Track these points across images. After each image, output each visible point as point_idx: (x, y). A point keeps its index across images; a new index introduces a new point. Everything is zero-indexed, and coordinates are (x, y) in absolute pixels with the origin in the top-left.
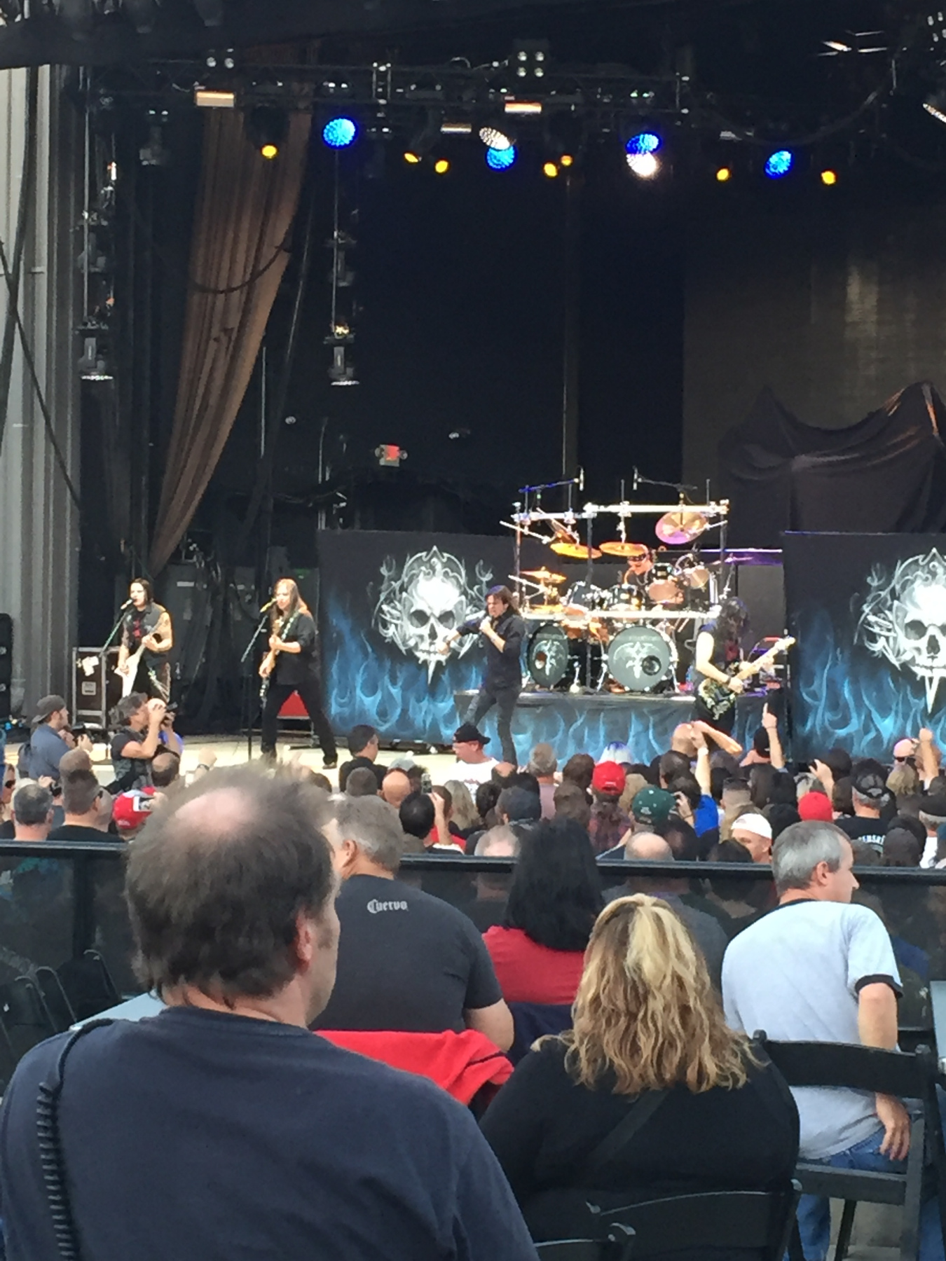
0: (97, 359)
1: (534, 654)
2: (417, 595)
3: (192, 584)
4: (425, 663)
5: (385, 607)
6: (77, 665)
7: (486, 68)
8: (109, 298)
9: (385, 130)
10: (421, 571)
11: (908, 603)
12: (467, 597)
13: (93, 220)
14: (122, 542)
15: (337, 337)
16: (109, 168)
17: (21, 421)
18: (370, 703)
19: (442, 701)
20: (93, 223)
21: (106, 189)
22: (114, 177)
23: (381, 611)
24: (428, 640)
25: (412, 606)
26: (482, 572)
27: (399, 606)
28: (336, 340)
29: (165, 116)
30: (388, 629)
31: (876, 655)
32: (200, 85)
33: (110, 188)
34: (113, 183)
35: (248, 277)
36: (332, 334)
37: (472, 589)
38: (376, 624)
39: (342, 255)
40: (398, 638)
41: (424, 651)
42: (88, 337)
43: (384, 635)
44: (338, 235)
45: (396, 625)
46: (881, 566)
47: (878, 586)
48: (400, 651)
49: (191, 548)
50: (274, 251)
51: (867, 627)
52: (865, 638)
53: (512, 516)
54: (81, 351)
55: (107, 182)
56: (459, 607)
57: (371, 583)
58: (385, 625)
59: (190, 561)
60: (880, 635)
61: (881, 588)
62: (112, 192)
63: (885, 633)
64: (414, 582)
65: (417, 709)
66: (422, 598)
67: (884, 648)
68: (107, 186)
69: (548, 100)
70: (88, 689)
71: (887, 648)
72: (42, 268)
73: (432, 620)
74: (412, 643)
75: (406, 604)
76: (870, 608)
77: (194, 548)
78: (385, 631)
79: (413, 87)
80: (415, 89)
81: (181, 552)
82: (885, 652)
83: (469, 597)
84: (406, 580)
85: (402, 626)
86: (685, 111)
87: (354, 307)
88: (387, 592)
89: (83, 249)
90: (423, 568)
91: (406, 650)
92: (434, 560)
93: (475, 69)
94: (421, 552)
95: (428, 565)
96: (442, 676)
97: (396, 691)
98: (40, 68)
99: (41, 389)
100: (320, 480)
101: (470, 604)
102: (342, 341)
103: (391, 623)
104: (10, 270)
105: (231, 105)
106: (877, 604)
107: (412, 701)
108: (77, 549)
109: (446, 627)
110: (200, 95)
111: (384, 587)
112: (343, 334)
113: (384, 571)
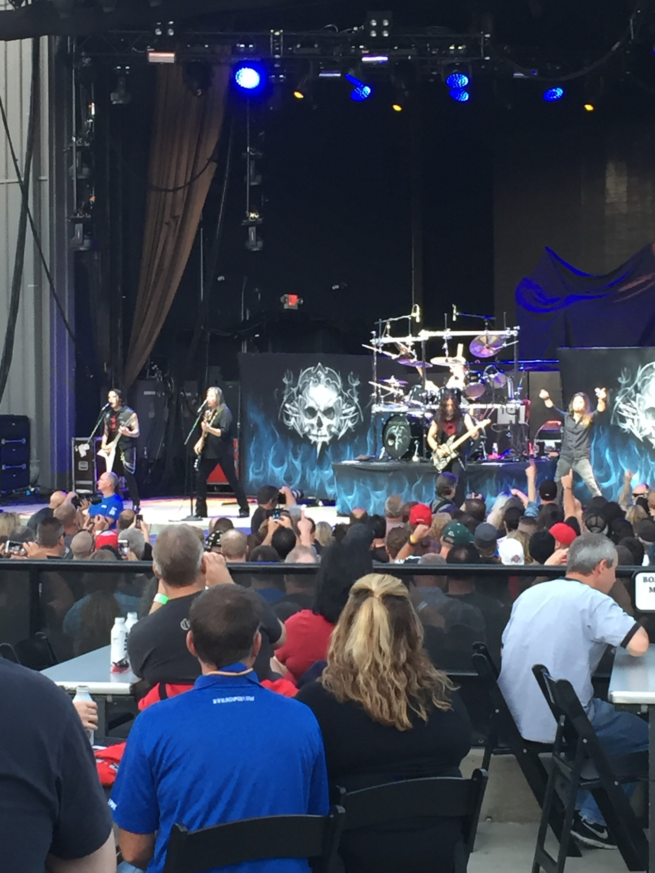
0: (84, 238)
1: (387, 436)
2: (309, 397)
3: (154, 393)
4: (315, 443)
5: (287, 406)
6: (75, 449)
7: (348, 32)
8: (91, 197)
9: (281, 76)
10: (310, 380)
11: (646, 394)
12: (343, 398)
13: (79, 143)
14: (105, 365)
15: (250, 220)
16: (90, 106)
17: (33, 282)
18: (279, 472)
19: (327, 469)
20: (78, 145)
21: (88, 121)
22: (93, 113)
23: (285, 408)
24: (316, 428)
25: (305, 404)
26: (352, 379)
27: (297, 405)
28: (251, 222)
29: (128, 69)
30: (290, 420)
31: (625, 431)
32: (151, 48)
33: (91, 121)
34: (93, 117)
35: (189, 180)
36: (247, 218)
37: (346, 392)
38: (282, 417)
39: (253, 163)
40: (297, 426)
41: (314, 435)
42: (77, 223)
43: (286, 424)
44: (250, 150)
45: (296, 418)
46: (627, 370)
47: (626, 384)
48: (299, 435)
49: (153, 368)
50: (207, 161)
51: (620, 413)
52: (618, 420)
53: (371, 341)
54: (72, 234)
55: (89, 116)
56: (338, 405)
57: (277, 389)
58: (288, 417)
59: (153, 377)
60: (628, 418)
61: (628, 385)
62: (92, 123)
63: (632, 416)
64: (306, 388)
65: (311, 475)
66: (312, 399)
67: (631, 426)
68: (89, 120)
69: (393, 53)
70: (83, 466)
71: (633, 426)
72: (45, 177)
73: (319, 414)
74: (306, 430)
75: (302, 403)
76: (621, 399)
77: (155, 369)
78: (288, 422)
79: (298, 46)
80: (300, 47)
81: (146, 371)
82: (632, 429)
83: (344, 397)
84: (301, 386)
85: (299, 419)
86: (488, 58)
87: (262, 200)
88: (288, 396)
89: (72, 163)
90: (312, 378)
91: (303, 435)
92: (319, 372)
93: (341, 32)
94: (311, 366)
95: (315, 376)
96: (326, 452)
97: (297, 463)
98: (41, 38)
99: (46, 262)
100: (243, 319)
101: (346, 402)
102: (254, 223)
103: (292, 416)
104: (23, 179)
105: (172, 61)
106: (626, 396)
107: (308, 470)
108: (74, 370)
109: (328, 418)
110: (151, 55)
111: (286, 391)
112: (255, 218)
113: (285, 381)
